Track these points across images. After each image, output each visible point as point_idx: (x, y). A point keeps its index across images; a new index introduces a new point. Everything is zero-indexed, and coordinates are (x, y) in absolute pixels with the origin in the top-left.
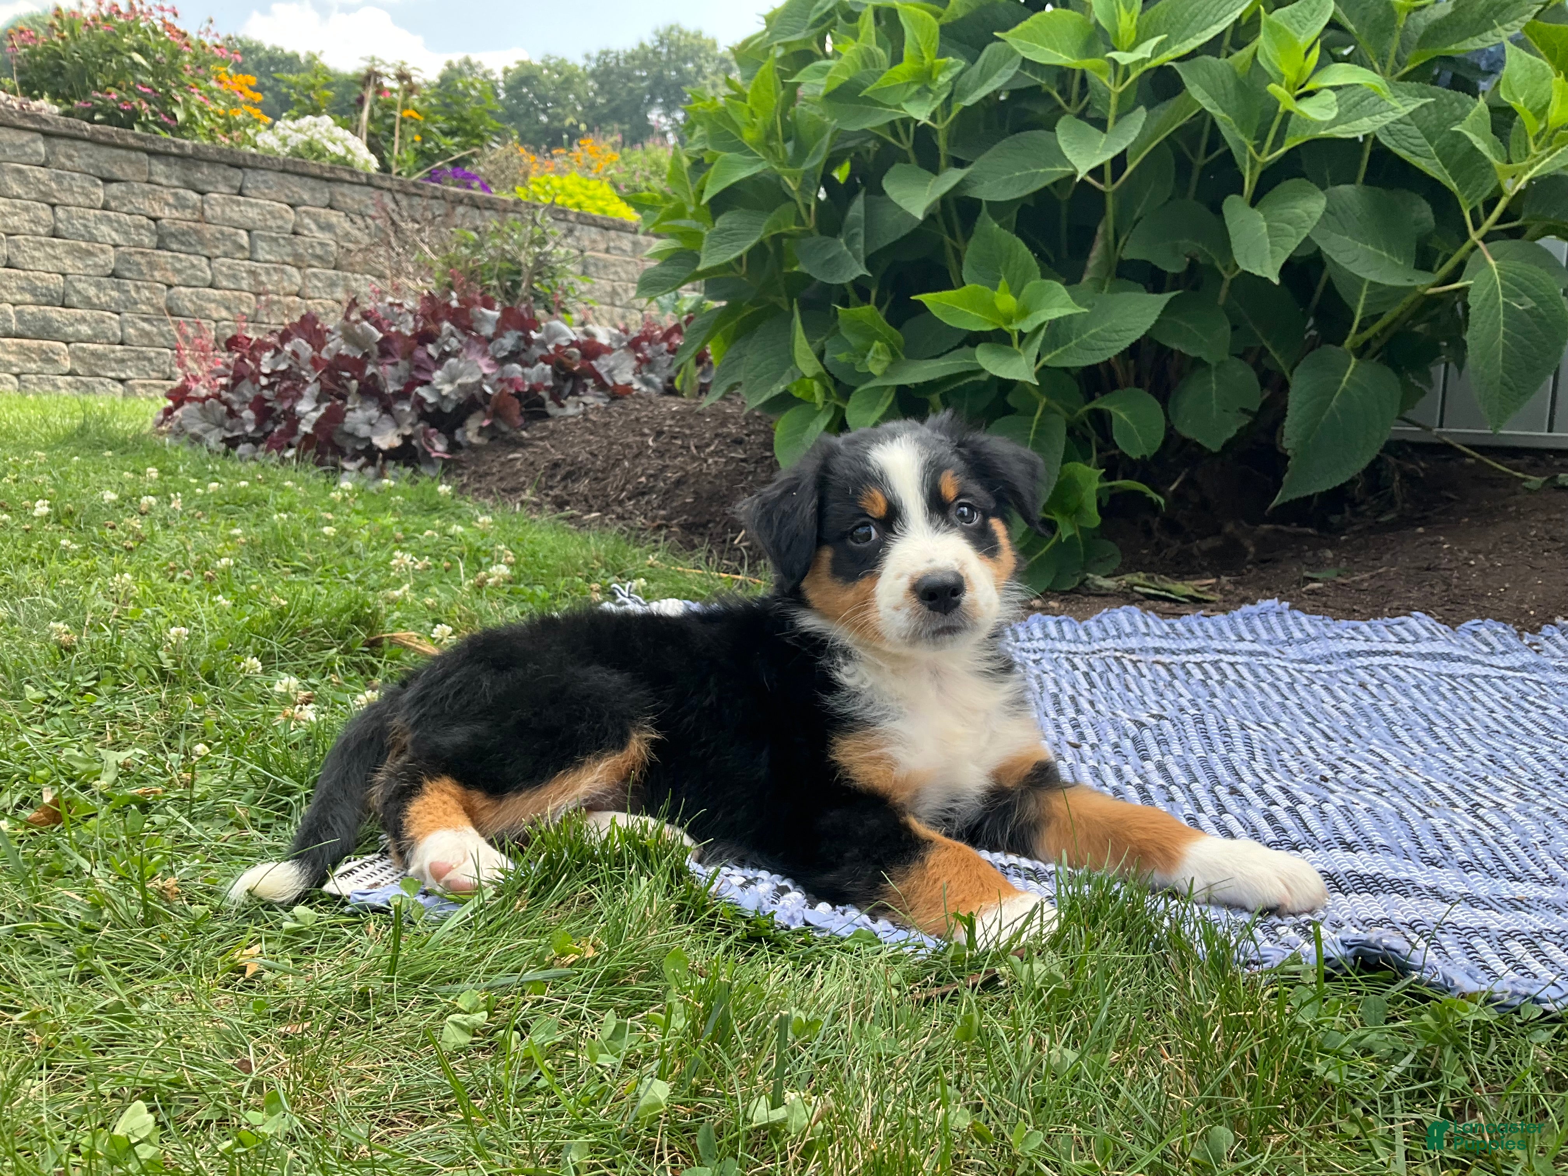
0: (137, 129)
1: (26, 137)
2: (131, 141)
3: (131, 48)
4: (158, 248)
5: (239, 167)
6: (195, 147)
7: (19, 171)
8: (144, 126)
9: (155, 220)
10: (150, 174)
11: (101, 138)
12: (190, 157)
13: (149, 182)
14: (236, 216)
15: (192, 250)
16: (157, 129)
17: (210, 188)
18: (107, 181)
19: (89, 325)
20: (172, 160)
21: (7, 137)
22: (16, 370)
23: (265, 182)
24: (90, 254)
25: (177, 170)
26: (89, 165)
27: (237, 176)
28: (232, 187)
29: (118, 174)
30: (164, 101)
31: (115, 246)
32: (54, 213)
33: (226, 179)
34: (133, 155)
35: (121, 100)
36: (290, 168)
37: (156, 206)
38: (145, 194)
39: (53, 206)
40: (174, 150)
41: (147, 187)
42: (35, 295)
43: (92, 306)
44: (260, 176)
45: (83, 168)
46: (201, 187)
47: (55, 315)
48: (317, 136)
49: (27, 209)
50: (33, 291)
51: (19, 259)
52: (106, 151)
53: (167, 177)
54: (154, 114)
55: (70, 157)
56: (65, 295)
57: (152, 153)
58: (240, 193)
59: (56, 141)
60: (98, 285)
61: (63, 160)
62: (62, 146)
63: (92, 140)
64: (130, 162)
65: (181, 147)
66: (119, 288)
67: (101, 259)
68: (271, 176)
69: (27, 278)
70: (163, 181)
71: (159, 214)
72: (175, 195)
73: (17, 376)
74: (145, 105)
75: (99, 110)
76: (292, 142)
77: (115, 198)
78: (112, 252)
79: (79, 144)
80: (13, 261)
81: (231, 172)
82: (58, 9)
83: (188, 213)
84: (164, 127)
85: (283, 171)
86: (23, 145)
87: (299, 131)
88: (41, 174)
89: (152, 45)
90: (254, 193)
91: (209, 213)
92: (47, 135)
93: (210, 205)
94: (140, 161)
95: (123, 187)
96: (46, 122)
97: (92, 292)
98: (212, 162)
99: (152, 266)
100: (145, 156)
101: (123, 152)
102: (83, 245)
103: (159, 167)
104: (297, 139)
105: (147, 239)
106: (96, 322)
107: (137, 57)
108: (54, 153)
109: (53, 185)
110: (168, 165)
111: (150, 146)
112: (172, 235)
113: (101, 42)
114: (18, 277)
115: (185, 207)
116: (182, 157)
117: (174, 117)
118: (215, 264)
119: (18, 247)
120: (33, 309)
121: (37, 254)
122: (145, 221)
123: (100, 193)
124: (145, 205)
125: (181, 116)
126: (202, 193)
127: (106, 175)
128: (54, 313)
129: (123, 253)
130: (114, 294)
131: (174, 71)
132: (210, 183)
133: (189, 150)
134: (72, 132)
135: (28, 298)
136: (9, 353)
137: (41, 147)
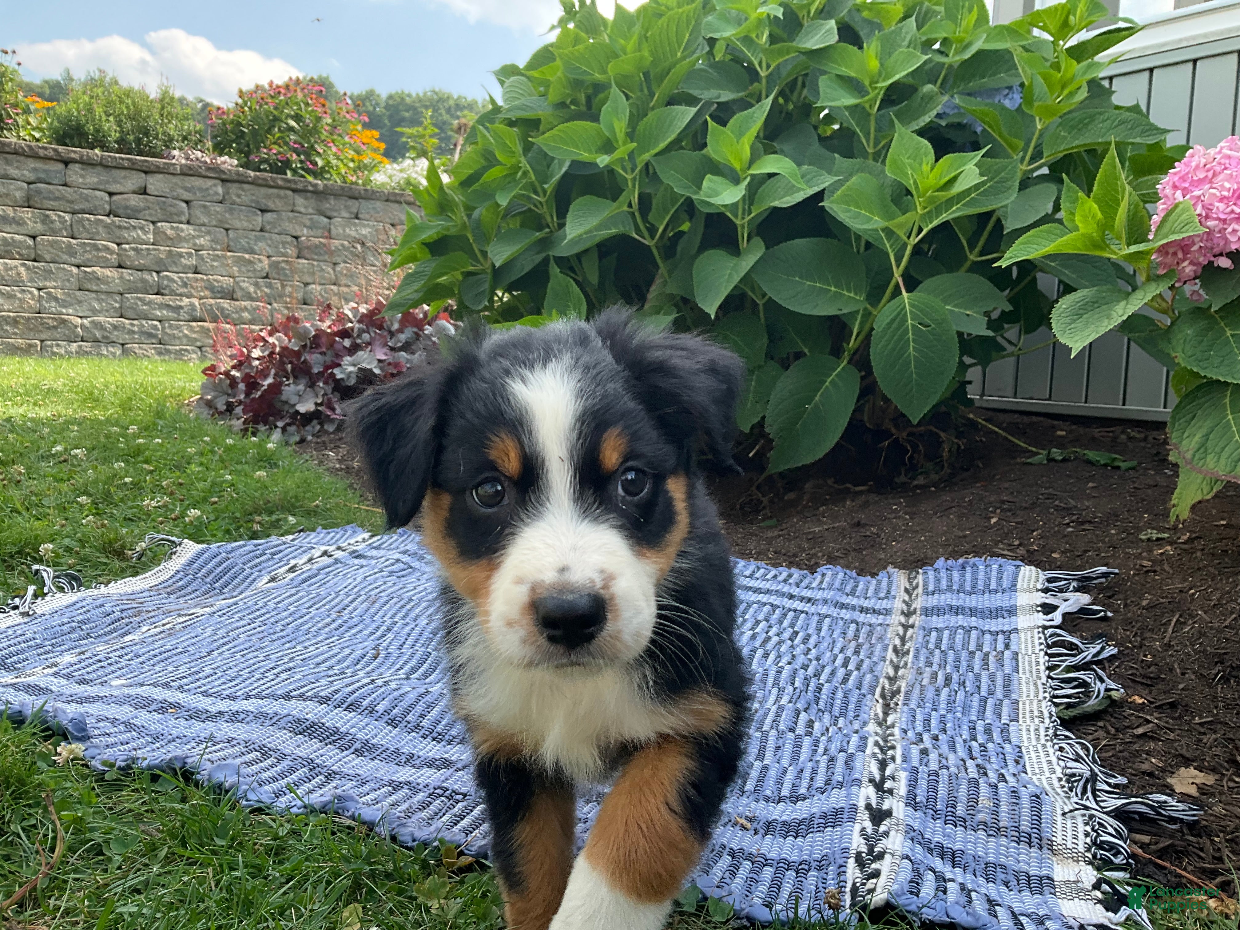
0: (289, 174)
1: (210, 183)
2: (280, 183)
3: (289, 116)
4: (298, 257)
5: (356, 199)
6: (325, 185)
7: (205, 207)
8: (294, 171)
9: (296, 238)
10: (294, 205)
11: (260, 181)
12: (322, 192)
13: (292, 211)
14: (353, 234)
15: (321, 258)
16: (303, 173)
17: (335, 214)
18: (263, 211)
19: (249, 313)
20: (309, 194)
21: (197, 183)
22: (199, 344)
23: (374, 208)
24: (250, 262)
25: (312, 202)
26: (252, 201)
27: (354, 205)
28: (351, 213)
29: (271, 205)
30: (309, 152)
31: (269, 257)
32: (227, 235)
33: (347, 208)
34: (282, 192)
35: (280, 153)
36: (392, 198)
37: (297, 227)
38: (289, 220)
39: (227, 230)
40: (310, 188)
41: (291, 215)
42: (213, 292)
43: (252, 299)
44: (370, 204)
45: (248, 203)
46: (329, 213)
47: (226, 306)
48: (414, 175)
49: (209, 233)
50: (211, 289)
51: (202, 268)
52: (263, 190)
53: (306, 207)
54: (301, 162)
55: (239, 196)
56: (234, 291)
57: (294, 191)
58: (357, 217)
59: (229, 185)
60: (256, 285)
61: (234, 198)
62: (234, 188)
63: (254, 183)
64: (279, 197)
65: (315, 185)
66: (270, 286)
67: (258, 266)
68: (378, 204)
69: (208, 280)
70: (302, 210)
71: (298, 233)
72: (311, 219)
73: (200, 348)
74: (295, 156)
75: (266, 161)
76: (396, 179)
77: (269, 223)
78: (266, 261)
79: (245, 186)
80: (199, 269)
81: (351, 202)
82: (241, 92)
83: (319, 232)
84: (307, 171)
85: (387, 200)
86: (207, 189)
87: (401, 171)
88: (218, 208)
89: (303, 113)
90: (367, 216)
91: (334, 231)
92: (224, 181)
93: (335, 226)
94: (286, 197)
95: (274, 215)
96: (223, 172)
97: (252, 289)
98: (336, 195)
99: (293, 271)
100: (290, 193)
101: (275, 191)
102: (247, 256)
103: (300, 201)
104: (400, 177)
105: (291, 251)
106: (254, 309)
107: (292, 123)
108: (228, 193)
109: (227, 215)
110: (306, 199)
111: (293, 186)
112: (308, 248)
113: (268, 113)
114: (202, 279)
115: (317, 228)
116: (316, 192)
117: (315, 164)
118: (338, 269)
119: (203, 259)
120: (212, 301)
121: (215, 264)
122: (289, 239)
123: (259, 220)
124: (289, 227)
125: (320, 163)
126: (330, 218)
127: (263, 207)
128: (225, 303)
129: (274, 262)
130: (267, 290)
131: (315, 131)
132: (336, 211)
133: (321, 188)
134: (241, 178)
135: (207, 293)
136: (195, 332)
137: (220, 190)
